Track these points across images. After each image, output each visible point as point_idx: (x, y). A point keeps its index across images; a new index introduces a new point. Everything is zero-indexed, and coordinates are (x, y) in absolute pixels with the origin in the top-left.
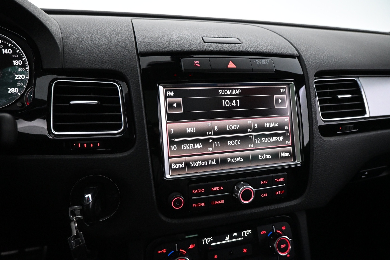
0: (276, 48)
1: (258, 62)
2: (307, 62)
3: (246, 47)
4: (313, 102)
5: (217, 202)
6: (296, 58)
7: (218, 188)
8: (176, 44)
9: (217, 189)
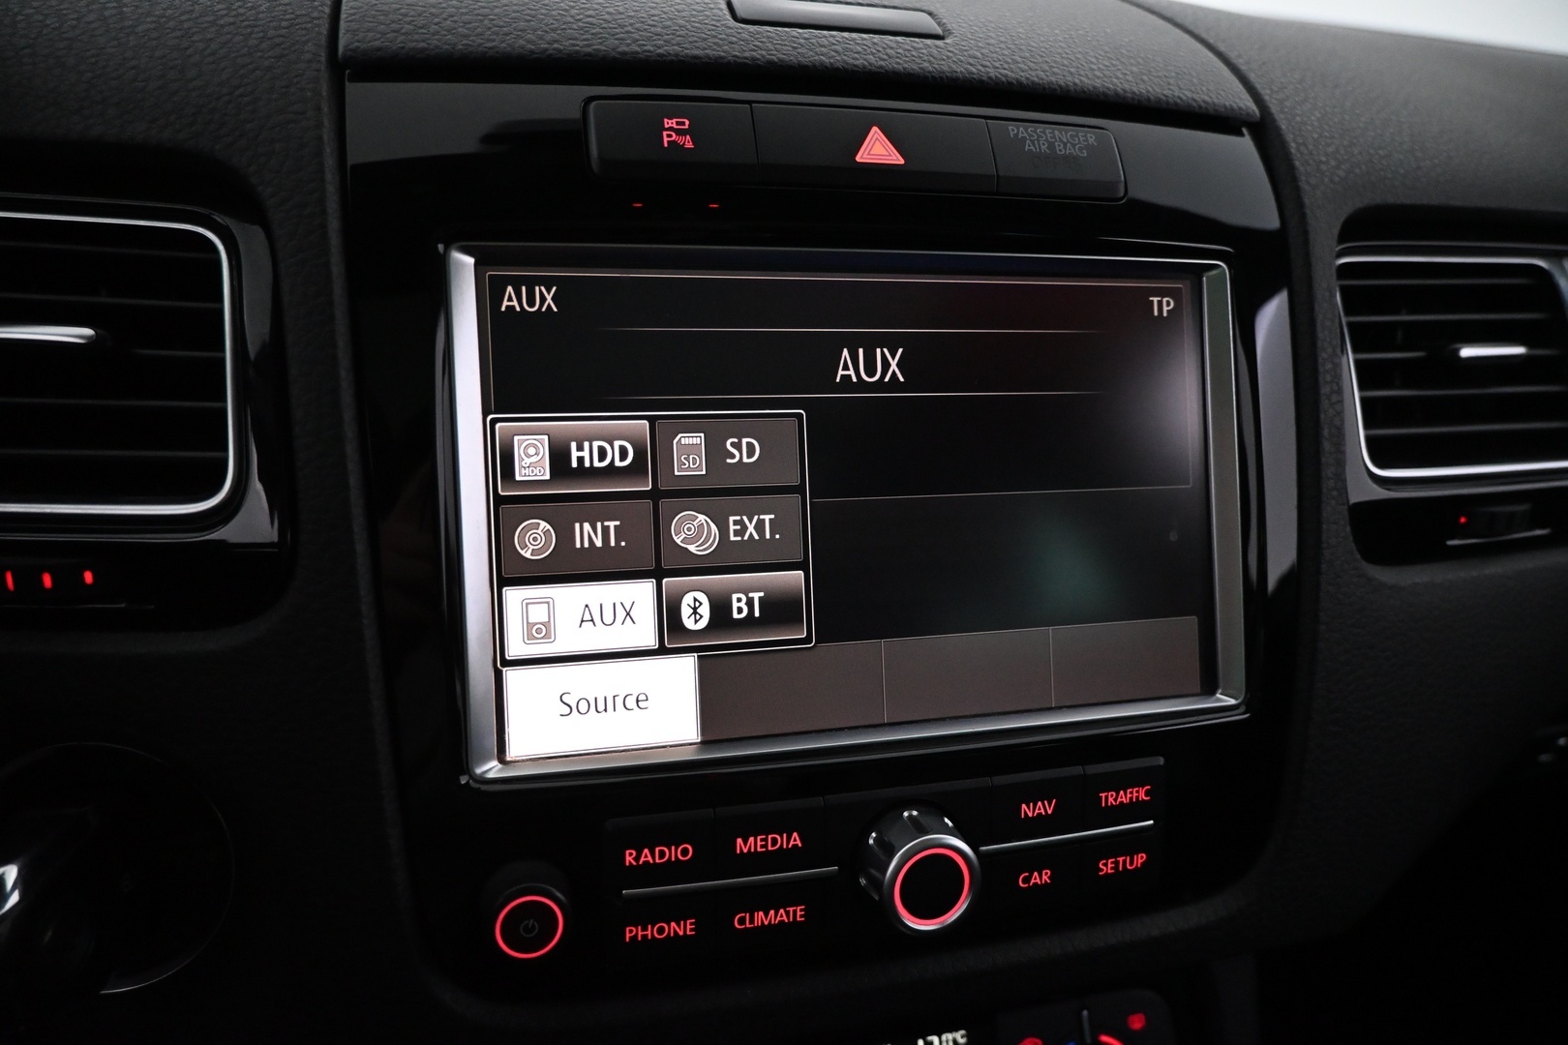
0: (1135, 69)
1: (1033, 142)
2: (1302, 154)
3: (970, 56)
4: (1325, 377)
5: (766, 915)
6: (1244, 130)
7: (774, 841)
8: (570, 19)
9: (765, 846)
